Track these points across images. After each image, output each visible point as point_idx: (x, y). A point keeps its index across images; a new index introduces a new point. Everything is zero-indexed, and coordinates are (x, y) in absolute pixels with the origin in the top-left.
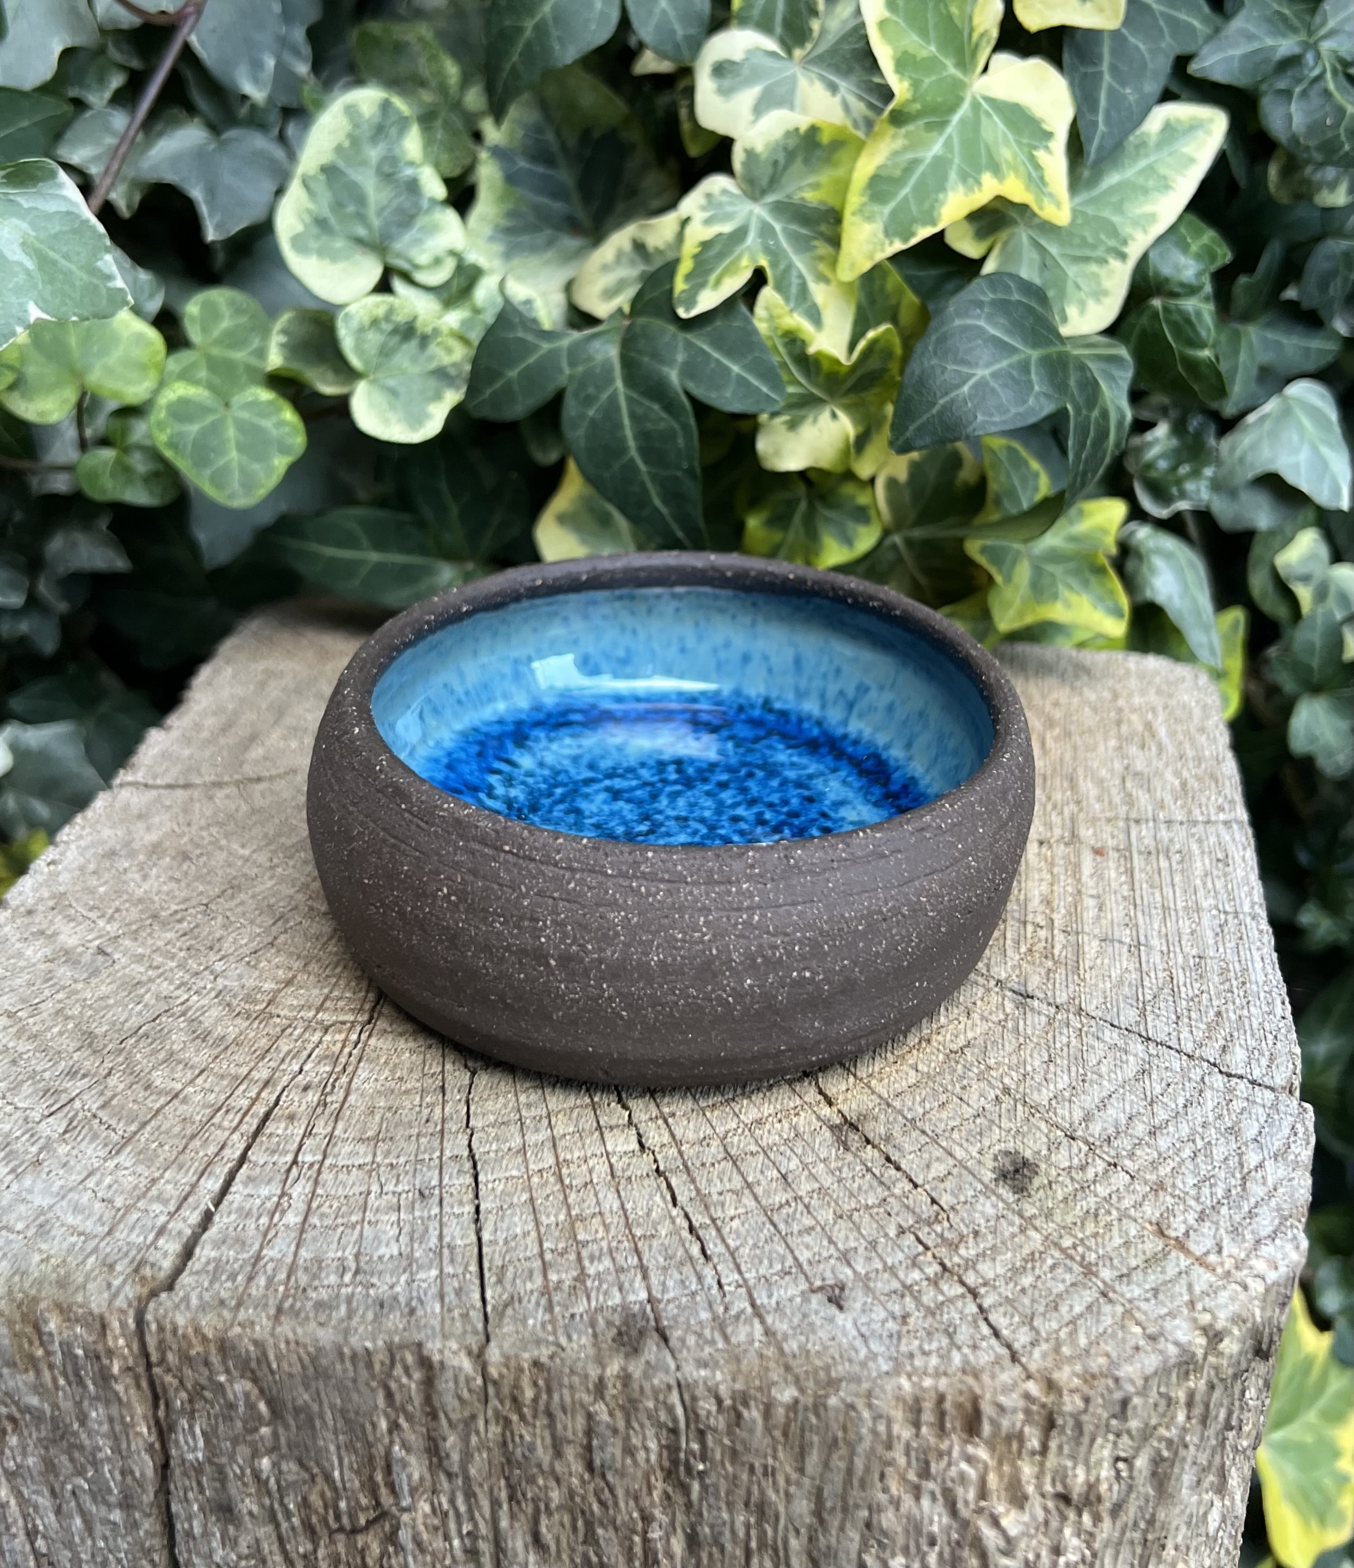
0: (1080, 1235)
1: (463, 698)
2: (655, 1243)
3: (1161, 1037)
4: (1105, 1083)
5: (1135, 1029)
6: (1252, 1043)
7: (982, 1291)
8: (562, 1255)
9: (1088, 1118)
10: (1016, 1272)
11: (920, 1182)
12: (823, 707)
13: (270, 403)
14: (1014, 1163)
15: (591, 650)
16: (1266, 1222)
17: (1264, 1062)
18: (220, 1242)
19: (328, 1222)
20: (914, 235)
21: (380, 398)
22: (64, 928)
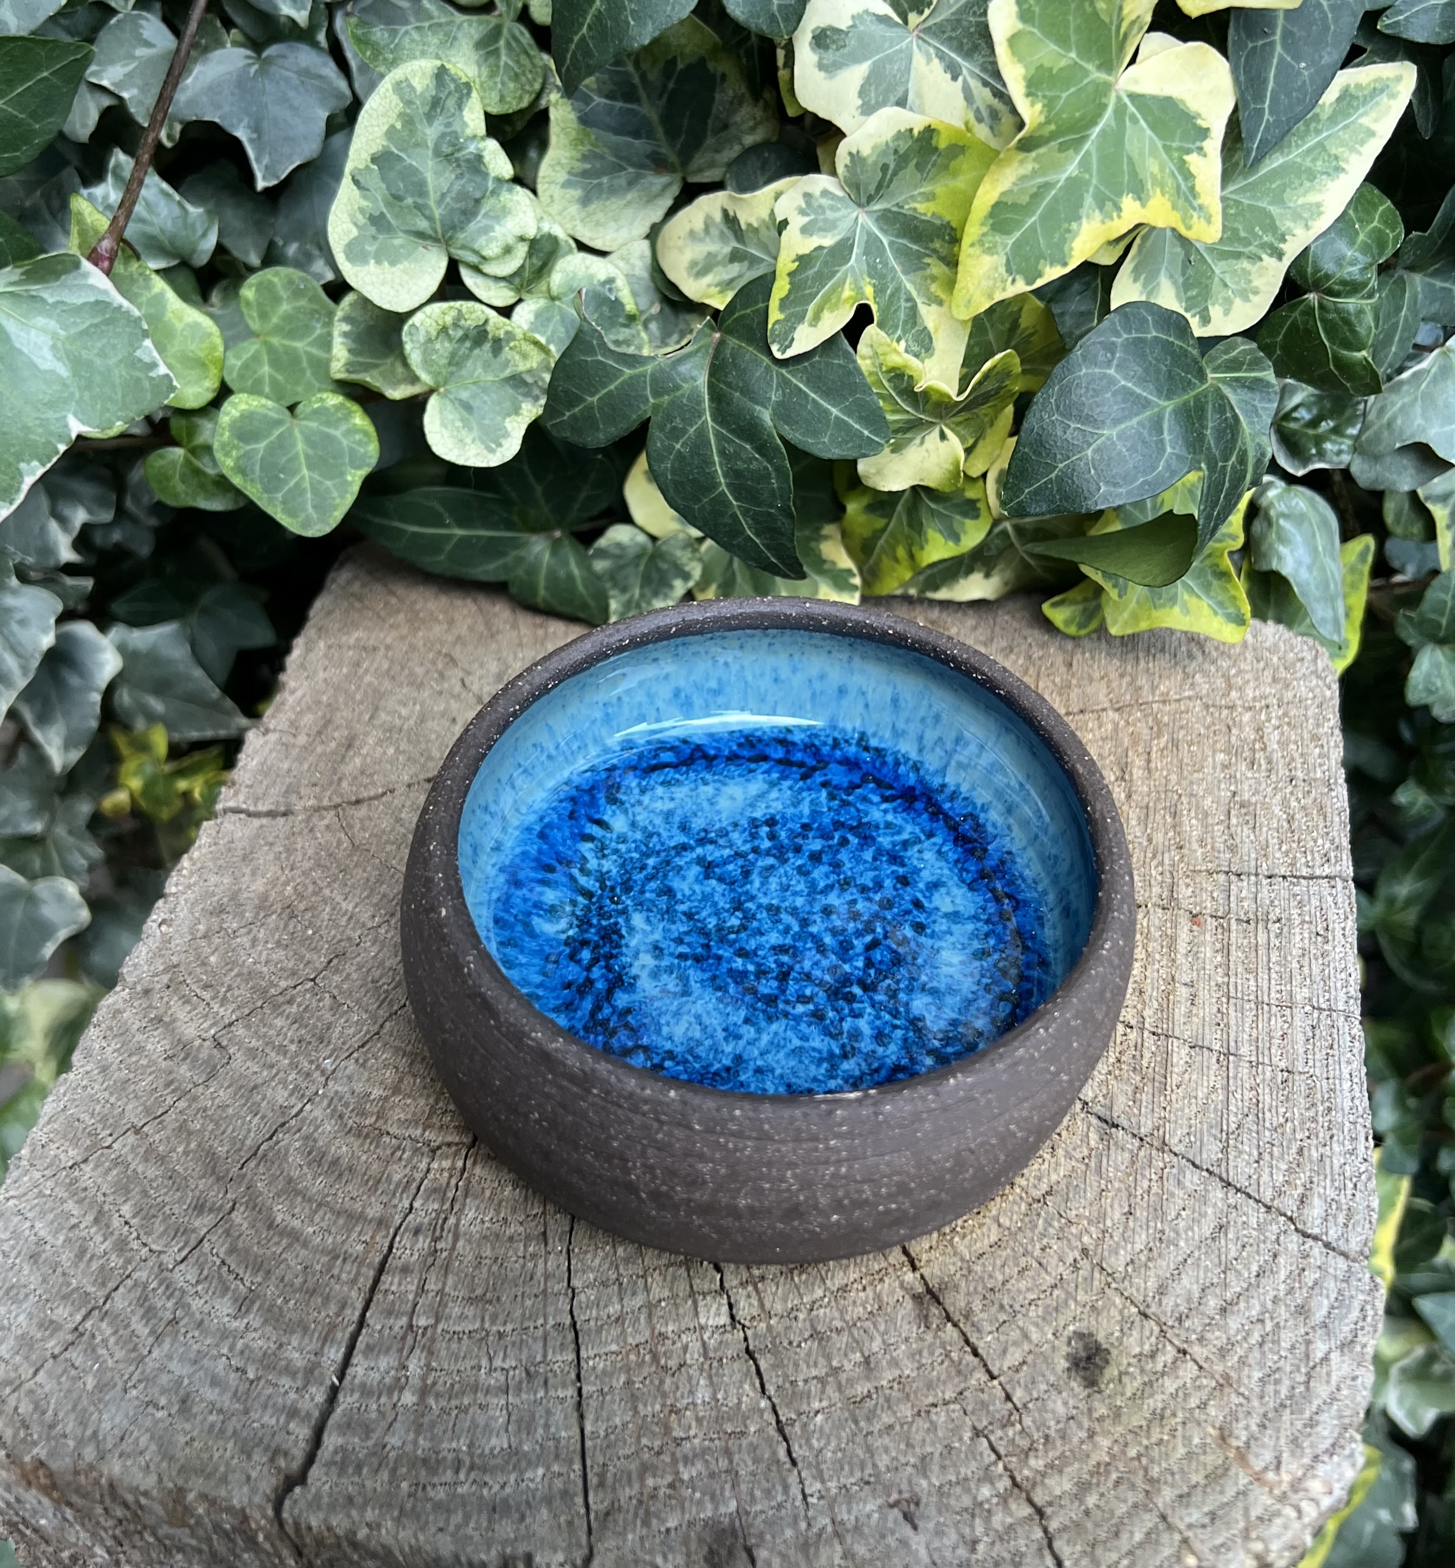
0: (1145, 1442)
1: (553, 752)
2: (744, 1442)
3: (1242, 1182)
4: (1182, 1244)
5: (1216, 1170)
6: (1331, 1193)
7: (1049, 1511)
8: (659, 1453)
9: (1162, 1290)
10: (1084, 1487)
11: (996, 1372)
12: (920, 750)
13: (338, 408)
14: (1086, 1347)
15: (682, 683)
16: (1326, 1431)
17: (1341, 1219)
18: (347, 1427)
19: (443, 1403)
20: (1040, 275)
21: (453, 415)
22: (181, 1012)
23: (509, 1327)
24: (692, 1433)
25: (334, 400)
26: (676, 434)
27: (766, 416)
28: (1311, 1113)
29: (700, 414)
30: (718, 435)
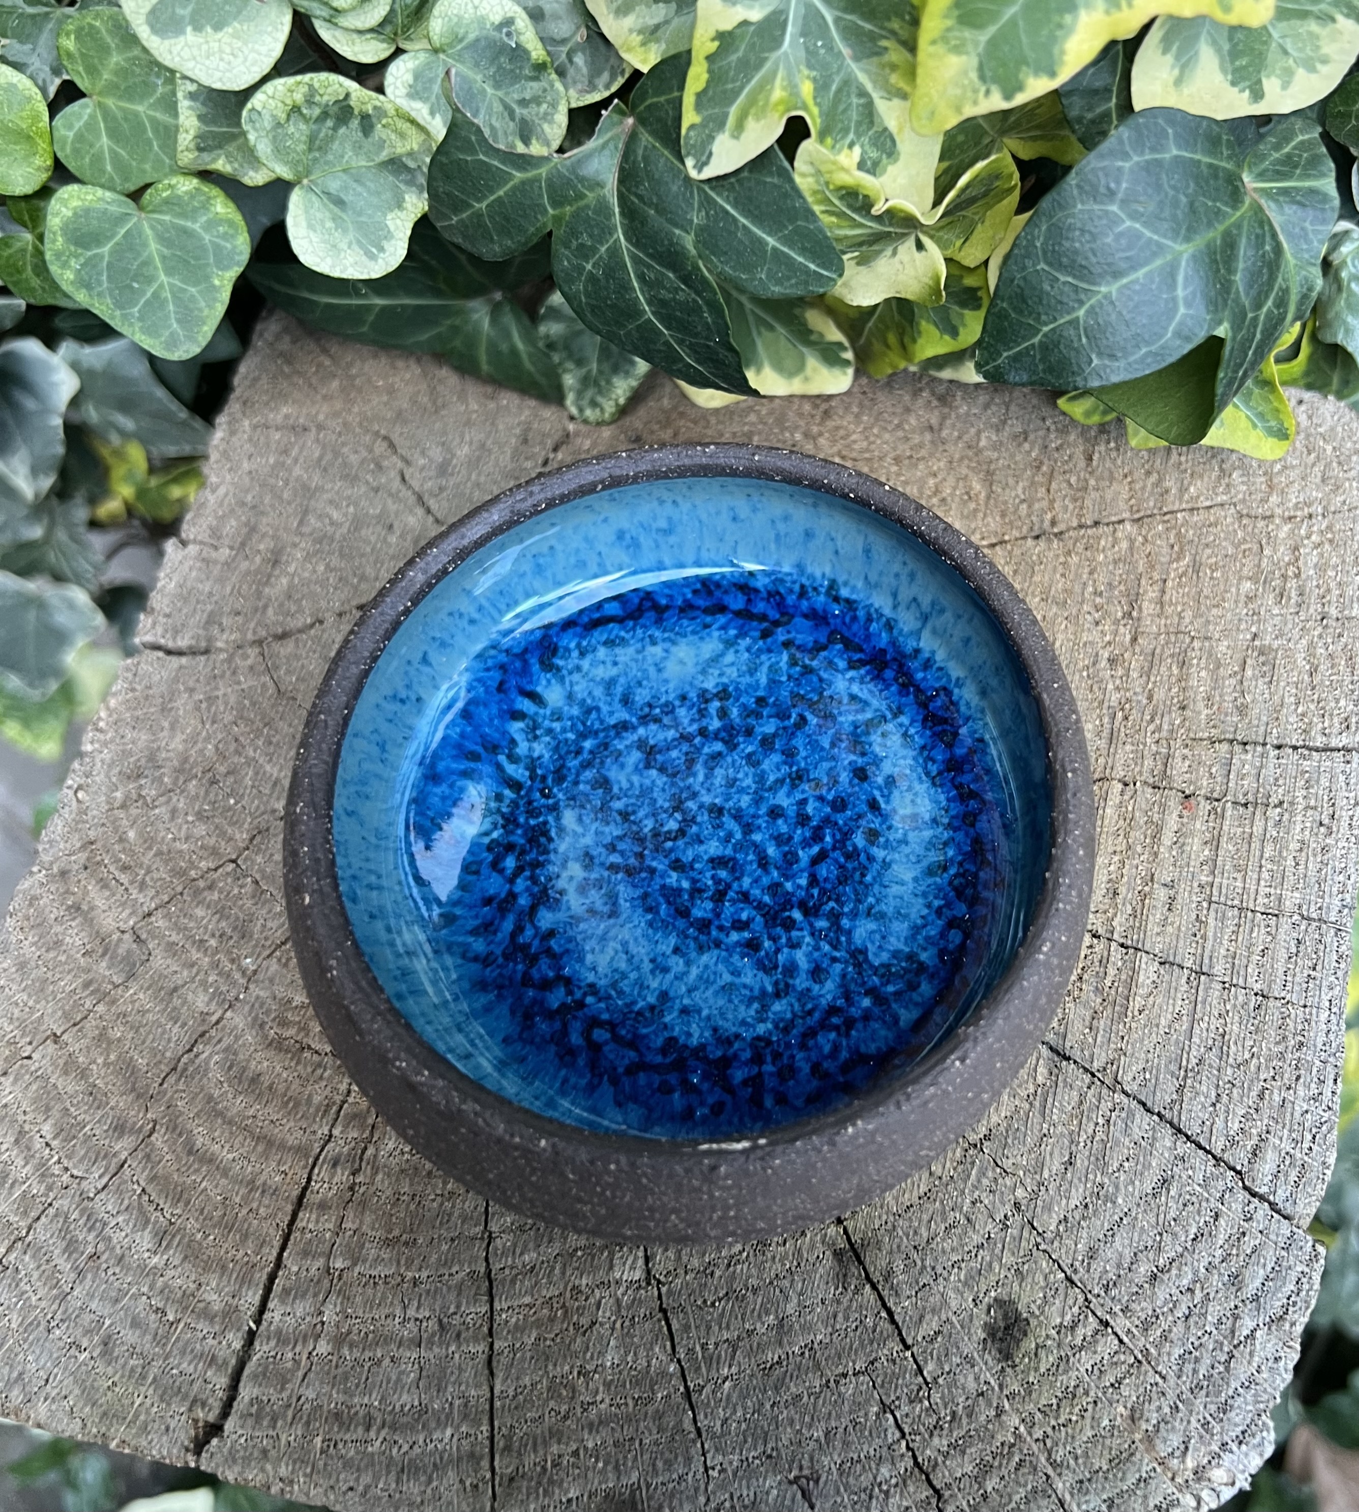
0: (1053, 1422)
3: (1193, 1129)
4: (1120, 1201)
5: (1167, 1114)
6: (1287, 1146)
7: (947, 1494)
9: (1092, 1254)
10: (985, 1469)
11: (910, 1341)
12: (895, 607)
14: (1006, 1316)
16: (1238, 1418)
17: (1293, 1177)
18: (261, 1377)
19: (356, 1354)
20: (1020, 88)
21: (321, 212)
22: (98, 899)
23: (424, 1274)
24: (599, 1398)
25: (187, 185)
26: (584, 252)
27: (689, 241)
28: (1281, 1048)
29: (611, 230)
30: (635, 259)
